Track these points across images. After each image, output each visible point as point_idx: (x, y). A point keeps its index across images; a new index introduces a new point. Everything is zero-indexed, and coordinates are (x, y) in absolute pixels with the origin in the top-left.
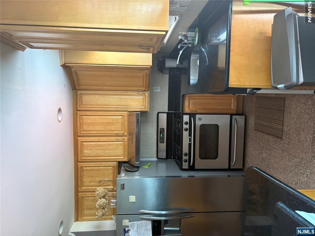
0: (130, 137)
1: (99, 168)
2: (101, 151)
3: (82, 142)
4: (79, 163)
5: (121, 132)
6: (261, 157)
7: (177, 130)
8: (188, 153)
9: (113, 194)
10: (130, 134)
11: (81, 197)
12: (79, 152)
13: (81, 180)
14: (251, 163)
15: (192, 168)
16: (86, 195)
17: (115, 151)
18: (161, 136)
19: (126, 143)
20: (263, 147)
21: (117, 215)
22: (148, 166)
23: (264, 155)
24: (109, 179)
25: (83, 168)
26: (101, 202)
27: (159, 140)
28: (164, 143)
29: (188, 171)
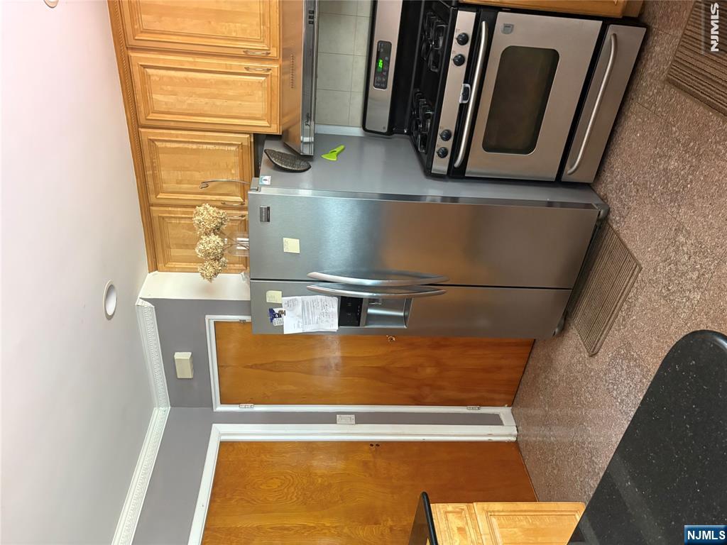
0: (287, 63)
1: (202, 147)
2: (204, 100)
3: (145, 67)
4: (142, 130)
5: (259, 46)
6: (661, 167)
7: (431, 57)
8: (453, 130)
9: (242, 216)
10: (286, 54)
11: (159, 217)
12: (139, 97)
13: (154, 177)
14: (622, 175)
15: (457, 174)
16: (170, 212)
17: (243, 103)
18: (381, 64)
19: (276, 82)
20: (679, 141)
21: (252, 279)
22: (338, 154)
23: (673, 164)
24: (230, 179)
25: (156, 143)
26: (210, 245)
27: (372, 77)
28: (385, 88)
29: (446, 181)
